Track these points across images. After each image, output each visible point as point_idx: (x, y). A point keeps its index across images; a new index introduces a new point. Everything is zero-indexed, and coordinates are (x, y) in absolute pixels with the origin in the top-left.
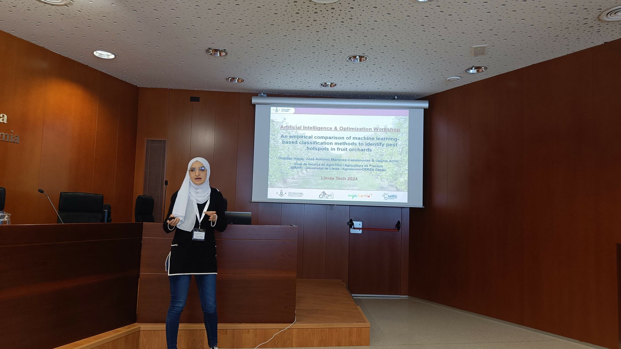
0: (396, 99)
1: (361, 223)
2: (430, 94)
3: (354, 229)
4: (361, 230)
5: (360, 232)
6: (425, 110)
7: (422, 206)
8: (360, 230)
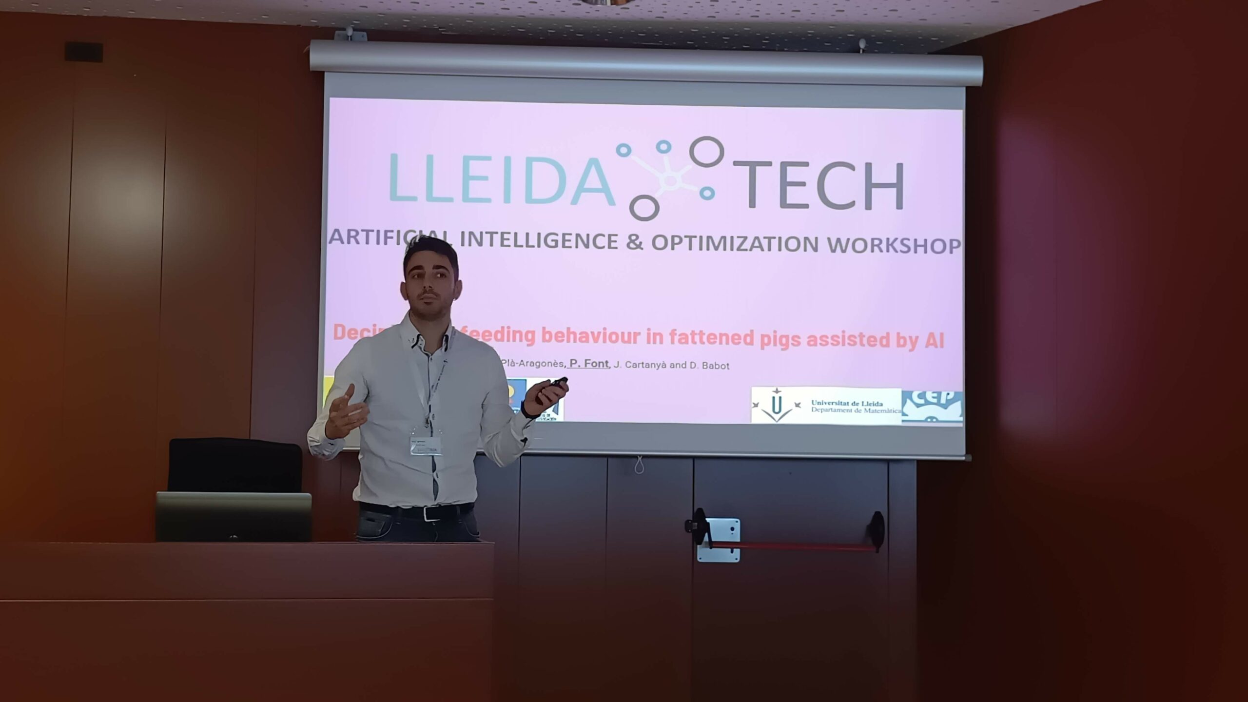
0: (864, 51)
1: (735, 523)
2: (991, 32)
3: (711, 548)
4: (739, 550)
5: (733, 556)
6: (972, 92)
7: (965, 456)
8: (732, 552)
